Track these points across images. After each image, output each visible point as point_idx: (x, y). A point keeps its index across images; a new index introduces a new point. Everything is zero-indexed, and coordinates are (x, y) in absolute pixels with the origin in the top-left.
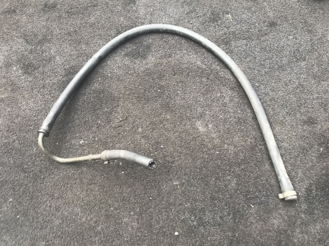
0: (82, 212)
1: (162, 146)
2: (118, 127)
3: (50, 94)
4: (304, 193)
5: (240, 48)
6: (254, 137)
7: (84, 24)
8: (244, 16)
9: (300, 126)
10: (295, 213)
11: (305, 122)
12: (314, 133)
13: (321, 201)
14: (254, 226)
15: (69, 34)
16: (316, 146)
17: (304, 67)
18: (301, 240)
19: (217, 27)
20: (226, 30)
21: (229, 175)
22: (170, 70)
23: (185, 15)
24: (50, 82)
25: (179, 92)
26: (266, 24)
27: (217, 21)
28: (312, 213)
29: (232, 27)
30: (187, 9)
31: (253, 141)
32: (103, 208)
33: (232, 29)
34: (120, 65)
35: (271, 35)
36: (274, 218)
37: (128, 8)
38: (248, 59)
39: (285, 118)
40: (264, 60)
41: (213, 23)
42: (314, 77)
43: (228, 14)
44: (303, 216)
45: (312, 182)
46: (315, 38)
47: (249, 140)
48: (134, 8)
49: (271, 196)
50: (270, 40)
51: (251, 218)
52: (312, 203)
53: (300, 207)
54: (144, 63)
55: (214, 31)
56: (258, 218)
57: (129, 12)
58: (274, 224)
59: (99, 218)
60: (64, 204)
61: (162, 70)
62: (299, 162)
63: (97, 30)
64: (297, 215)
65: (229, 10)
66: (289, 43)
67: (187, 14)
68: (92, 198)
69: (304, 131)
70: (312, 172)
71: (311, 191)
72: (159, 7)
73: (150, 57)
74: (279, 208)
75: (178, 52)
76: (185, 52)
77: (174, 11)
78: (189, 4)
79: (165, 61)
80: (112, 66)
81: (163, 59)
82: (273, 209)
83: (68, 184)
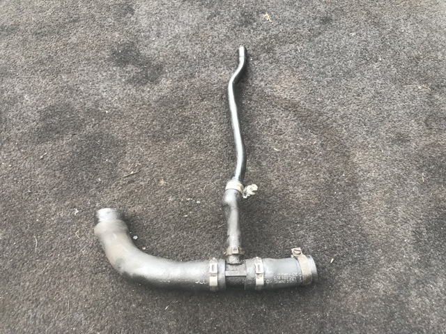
0: (86, 319)
1: (198, 202)
2: (129, 182)
3: (19, 149)
4: (412, 237)
5: (288, 55)
6: (328, 171)
7: (62, 47)
8: (286, 14)
9: (387, 147)
10: (405, 269)
11: (394, 141)
12: (409, 153)
13: (437, 246)
14: (350, 298)
15: (41, 62)
16: (415, 172)
17: (378, 69)
18: (420, 306)
19: (252, 31)
20: (265, 34)
21: (302, 229)
22: (194, 94)
23: (205, 21)
24: (17, 132)
25: (212, 123)
26: (317, 20)
27: (250, 23)
28: (427, 265)
29: (272, 29)
30: (207, 12)
31: (327, 176)
32: (119, 307)
33: (274, 32)
34: (121, 96)
35: (326, 34)
36: (377, 281)
37: (124, 19)
38: (301, 68)
39: (366, 139)
40: (323, 67)
41: (246, 27)
42: (394, 81)
43: (265, 13)
44: (416, 271)
45: (419, 221)
46: (384, 32)
47: (322, 176)
48: (132, 19)
49: (367, 250)
50: (327, 40)
51: (345, 286)
52: (425, 251)
53: (410, 259)
54: (156, 89)
55: (249, 36)
56: (354, 284)
57: (126, 24)
58: (379, 289)
59: (115, 323)
60: (56, 311)
61: (183, 95)
62: (396, 196)
63: (82, 53)
64: (408, 272)
65: (265, 8)
66: (352, 42)
67: (208, 19)
68: (100, 294)
69: (395, 153)
70: (416, 207)
71: (420, 234)
72: (167, 15)
73: (163, 81)
74: (382, 266)
75: (203, 70)
76: (212, 68)
77: (189, 17)
78: (210, 6)
79: (186, 83)
80: (110, 99)
81: (182, 81)
82: (373, 267)
83: (60, 278)
